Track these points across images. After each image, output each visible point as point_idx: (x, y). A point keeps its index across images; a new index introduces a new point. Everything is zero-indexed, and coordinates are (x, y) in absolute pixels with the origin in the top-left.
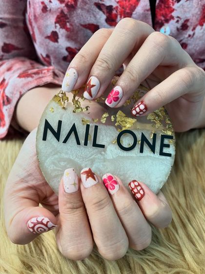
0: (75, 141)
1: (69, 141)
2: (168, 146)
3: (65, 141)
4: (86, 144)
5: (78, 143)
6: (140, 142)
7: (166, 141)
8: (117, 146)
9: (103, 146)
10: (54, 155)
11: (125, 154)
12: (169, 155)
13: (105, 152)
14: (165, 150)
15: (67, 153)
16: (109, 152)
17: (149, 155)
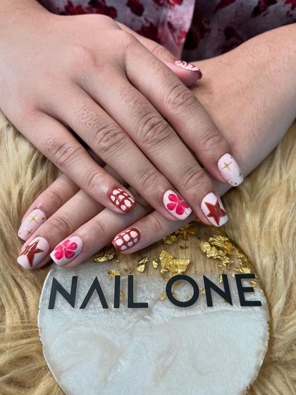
0: (100, 305)
1: (90, 306)
2: (251, 290)
3: (83, 306)
4: (117, 306)
5: (105, 306)
6: (204, 292)
7: (246, 284)
8: (169, 303)
9: (145, 305)
10: (66, 330)
11: (184, 312)
12: (258, 304)
13: (149, 315)
14: (249, 297)
15: (87, 325)
16: (156, 315)
17: (223, 308)
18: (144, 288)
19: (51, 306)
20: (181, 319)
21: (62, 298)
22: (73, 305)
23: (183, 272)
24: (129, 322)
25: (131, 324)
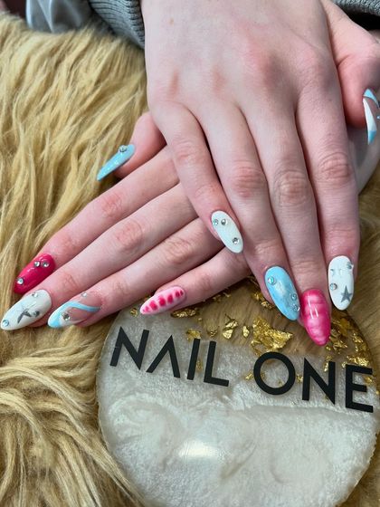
0: (170, 371)
1: (159, 370)
2: (363, 389)
3: (151, 370)
4: (191, 377)
5: (177, 374)
6: (302, 380)
7: (358, 379)
8: (255, 385)
9: (225, 383)
10: (129, 394)
11: (271, 401)
12: (369, 409)
13: (228, 396)
14: (358, 398)
15: (153, 394)
16: (237, 397)
17: (322, 405)
18: (228, 360)
19: (114, 362)
20: (266, 408)
21: (128, 354)
22: (139, 365)
23: (279, 349)
24: (202, 400)
25: (205, 403)
